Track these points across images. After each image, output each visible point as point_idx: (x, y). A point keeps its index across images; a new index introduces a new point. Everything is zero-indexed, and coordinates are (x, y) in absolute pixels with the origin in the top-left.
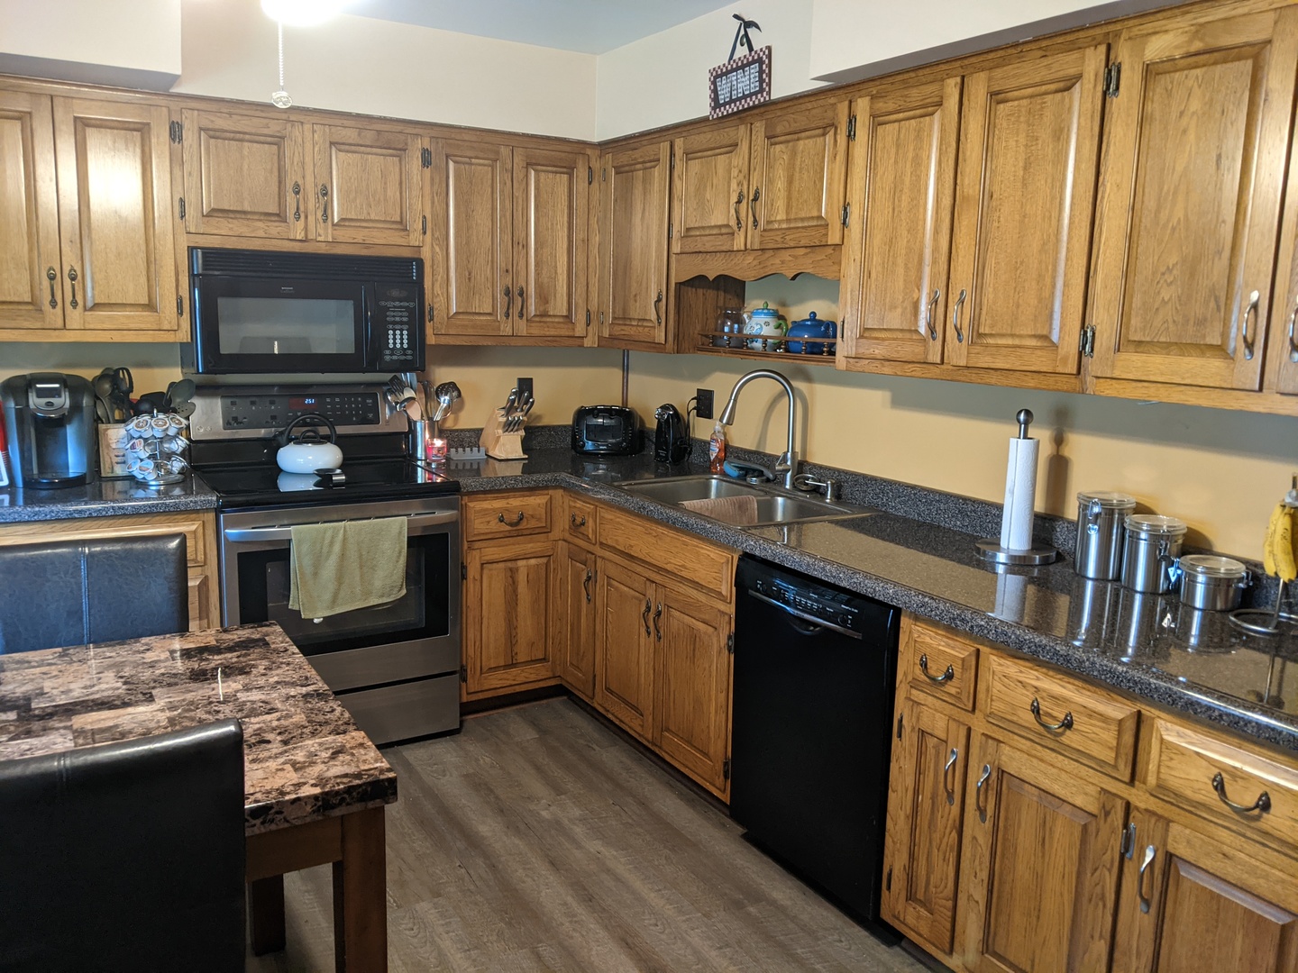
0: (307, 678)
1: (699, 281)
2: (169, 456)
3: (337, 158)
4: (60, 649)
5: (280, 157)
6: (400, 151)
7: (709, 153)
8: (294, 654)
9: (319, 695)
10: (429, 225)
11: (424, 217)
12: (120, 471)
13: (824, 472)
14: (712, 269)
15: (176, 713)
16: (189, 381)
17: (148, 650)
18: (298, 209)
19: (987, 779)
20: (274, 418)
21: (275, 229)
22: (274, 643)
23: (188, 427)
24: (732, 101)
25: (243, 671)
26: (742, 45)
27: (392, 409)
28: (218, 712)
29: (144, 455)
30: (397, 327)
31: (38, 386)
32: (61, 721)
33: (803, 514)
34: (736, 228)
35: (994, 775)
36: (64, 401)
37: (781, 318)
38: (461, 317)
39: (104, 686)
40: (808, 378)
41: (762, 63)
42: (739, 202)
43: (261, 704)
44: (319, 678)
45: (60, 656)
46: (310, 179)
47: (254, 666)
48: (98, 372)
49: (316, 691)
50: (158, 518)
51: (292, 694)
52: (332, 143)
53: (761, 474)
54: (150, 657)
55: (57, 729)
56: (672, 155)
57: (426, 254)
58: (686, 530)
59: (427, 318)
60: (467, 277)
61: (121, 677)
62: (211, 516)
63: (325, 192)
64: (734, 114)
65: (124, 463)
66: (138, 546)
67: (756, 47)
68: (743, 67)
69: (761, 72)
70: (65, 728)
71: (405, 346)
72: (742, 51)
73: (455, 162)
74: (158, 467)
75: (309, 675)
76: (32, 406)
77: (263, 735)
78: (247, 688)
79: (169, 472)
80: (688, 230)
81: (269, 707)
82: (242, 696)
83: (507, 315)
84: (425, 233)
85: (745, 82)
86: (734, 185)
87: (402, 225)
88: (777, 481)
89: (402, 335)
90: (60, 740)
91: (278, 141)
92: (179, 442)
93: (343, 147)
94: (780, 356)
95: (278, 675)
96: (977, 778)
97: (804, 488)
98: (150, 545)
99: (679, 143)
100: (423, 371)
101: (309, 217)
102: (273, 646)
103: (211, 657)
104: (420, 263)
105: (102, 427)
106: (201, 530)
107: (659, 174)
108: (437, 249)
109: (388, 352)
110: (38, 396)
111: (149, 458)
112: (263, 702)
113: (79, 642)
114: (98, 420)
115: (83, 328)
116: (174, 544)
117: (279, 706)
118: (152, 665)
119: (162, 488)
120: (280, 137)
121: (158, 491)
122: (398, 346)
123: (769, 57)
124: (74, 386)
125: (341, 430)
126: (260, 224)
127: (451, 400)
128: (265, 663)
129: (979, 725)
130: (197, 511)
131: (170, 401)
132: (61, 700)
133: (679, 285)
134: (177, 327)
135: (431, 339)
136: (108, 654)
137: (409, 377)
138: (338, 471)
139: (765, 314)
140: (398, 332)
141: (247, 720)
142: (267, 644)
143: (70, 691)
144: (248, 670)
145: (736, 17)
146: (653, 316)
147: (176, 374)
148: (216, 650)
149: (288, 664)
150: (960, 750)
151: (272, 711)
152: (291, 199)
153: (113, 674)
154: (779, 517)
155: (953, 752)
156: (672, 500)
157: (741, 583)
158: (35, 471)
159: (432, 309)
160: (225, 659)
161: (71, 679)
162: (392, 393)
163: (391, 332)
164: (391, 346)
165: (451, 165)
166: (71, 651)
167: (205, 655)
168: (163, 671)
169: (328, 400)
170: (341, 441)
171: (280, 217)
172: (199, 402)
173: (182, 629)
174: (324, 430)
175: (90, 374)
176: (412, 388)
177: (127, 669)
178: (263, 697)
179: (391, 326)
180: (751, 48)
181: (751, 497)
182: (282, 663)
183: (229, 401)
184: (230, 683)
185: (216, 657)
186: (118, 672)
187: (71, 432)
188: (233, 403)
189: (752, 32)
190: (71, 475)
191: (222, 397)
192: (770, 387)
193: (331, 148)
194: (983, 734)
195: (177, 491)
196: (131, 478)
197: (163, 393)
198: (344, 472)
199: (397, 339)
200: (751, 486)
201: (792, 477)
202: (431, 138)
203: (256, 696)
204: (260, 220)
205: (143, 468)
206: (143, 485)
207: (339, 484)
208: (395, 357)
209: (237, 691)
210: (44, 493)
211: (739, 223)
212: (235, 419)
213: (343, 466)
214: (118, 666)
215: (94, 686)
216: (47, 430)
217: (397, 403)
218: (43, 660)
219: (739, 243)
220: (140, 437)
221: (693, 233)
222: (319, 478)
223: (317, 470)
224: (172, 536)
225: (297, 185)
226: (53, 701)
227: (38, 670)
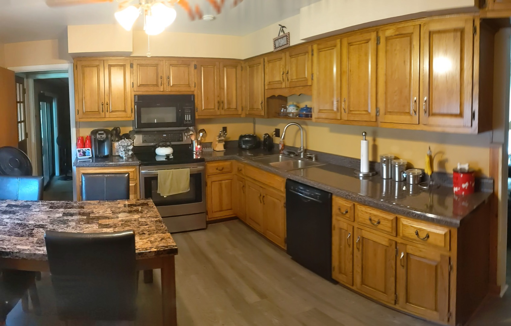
0: (157, 216)
1: (273, 97)
2: (129, 150)
3: (172, 69)
4: (98, 201)
5: (157, 69)
6: (188, 65)
7: (274, 61)
8: (155, 208)
9: (160, 221)
10: (196, 85)
11: (195, 83)
12: (117, 154)
13: (312, 152)
14: (277, 93)
15: (123, 222)
16: (134, 130)
17: (119, 204)
18: (161, 83)
19: (359, 240)
20: (155, 140)
21: (155, 88)
22: (150, 205)
23: (133, 142)
24: (280, 47)
25: (141, 212)
26: (282, 32)
27: (187, 137)
28: (133, 223)
29: (122, 150)
30: (187, 114)
31: (99, 132)
32: (96, 221)
33: (306, 165)
34: (282, 81)
35: (361, 239)
36: (104, 136)
37: (298, 107)
38: (205, 110)
39: (107, 212)
40: (306, 124)
41: (287, 37)
42: (283, 74)
43: (144, 223)
44: (160, 216)
45: (98, 203)
46: (165, 75)
47: (144, 211)
48: (113, 128)
49: (159, 220)
50: (125, 167)
51: (153, 220)
52: (170, 65)
53: (294, 154)
54: (119, 205)
55: (95, 223)
56: (264, 62)
57: (195, 93)
58: (270, 172)
59: (196, 111)
60: (207, 99)
61: (112, 210)
62: (138, 167)
63: (169, 78)
64: (280, 50)
65: (118, 152)
66: (118, 175)
67: (285, 32)
68: (282, 38)
69: (287, 39)
70: (97, 223)
71: (190, 119)
72: (282, 34)
73: (203, 67)
74: (126, 153)
75: (158, 215)
76: (97, 137)
77: (144, 232)
78: (141, 217)
79: (128, 155)
80: (269, 82)
81: (146, 223)
82: (140, 220)
83: (219, 109)
84: (195, 87)
85: (283, 42)
86: (281, 70)
87: (189, 85)
88: (298, 156)
89: (189, 116)
90: (95, 226)
91: (156, 66)
92: (131, 147)
93: (173, 66)
94: (298, 118)
95: (150, 214)
96: (357, 240)
97: (307, 157)
98: (121, 175)
99: (266, 59)
100: (195, 126)
101: (164, 85)
102: (149, 205)
103: (133, 207)
104: (194, 96)
105: (113, 142)
106: (135, 171)
107: (261, 67)
108: (199, 91)
109: (185, 121)
110: (99, 135)
111: (124, 150)
112: (145, 222)
113: (103, 200)
114: (112, 141)
115: (110, 117)
116: (127, 175)
117: (149, 223)
118: (119, 208)
119: (127, 159)
120: (157, 65)
121: (126, 160)
122: (188, 119)
123: (289, 35)
124: (106, 132)
125: (173, 143)
126: (151, 88)
127: (203, 134)
128: (147, 210)
129: (356, 225)
130: (134, 166)
131: (129, 136)
132: (97, 215)
133: (268, 98)
134: (131, 116)
135: (197, 117)
136: (110, 204)
137: (191, 128)
138: (171, 155)
139: (292, 106)
140: (188, 115)
141: (140, 227)
142: (148, 205)
143: (99, 213)
144: (142, 212)
145: (279, 25)
146: (260, 108)
147: (131, 129)
148: (135, 205)
149: (153, 211)
150: (351, 233)
151: (147, 225)
152: (160, 80)
153: (110, 209)
154: (300, 166)
155: (349, 233)
156: (266, 163)
157: (287, 187)
158: (98, 154)
159: (197, 108)
160: (137, 208)
161: (100, 209)
162: (187, 132)
163: (186, 115)
164: (186, 119)
165: (202, 68)
166: (101, 202)
167: (132, 207)
168: (121, 210)
169: (170, 135)
170: (172, 146)
171: (157, 85)
172: (136, 136)
173: (128, 198)
174: (168, 143)
175: (111, 129)
176: (192, 131)
177: (113, 208)
178: (145, 220)
179: (186, 114)
180: (284, 33)
181: (291, 161)
182: (151, 211)
183: (144, 136)
184: (137, 215)
185: (135, 207)
186: (111, 209)
187: (106, 144)
188: (145, 136)
189: (284, 29)
190: (106, 155)
191: (142, 135)
192: (296, 127)
193: (170, 66)
194: (358, 228)
195: (130, 160)
196: (119, 156)
197: (128, 134)
198: (173, 156)
199: (188, 117)
200: (291, 157)
201: (303, 154)
202: (197, 61)
203: (143, 220)
204: (151, 87)
205: (122, 154)
206: (122, 158)
207: (171, 159)
208: (187, 123)
209: (139, 218)
210: (99, 159)
211: (283, 80)
212: (145, 140)
213: (173, 154)
214: (111, 207)
215: (105, 212)
216: (101, 143)
217: (188, 136)
218: (94, 203)
219: (283, 86)
220: (121, 145)
221: (271, 83)
222: (166, 157)
223: (166, 155)
224: (126, 173)
225: (161, 77)
226: (95, 215)
227: (92, 206)
